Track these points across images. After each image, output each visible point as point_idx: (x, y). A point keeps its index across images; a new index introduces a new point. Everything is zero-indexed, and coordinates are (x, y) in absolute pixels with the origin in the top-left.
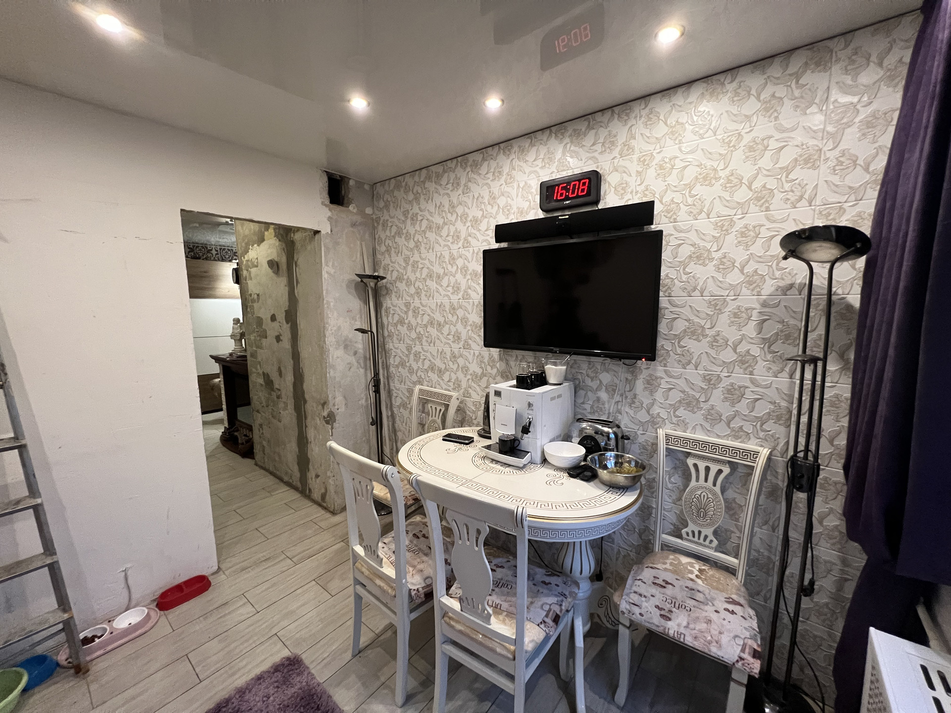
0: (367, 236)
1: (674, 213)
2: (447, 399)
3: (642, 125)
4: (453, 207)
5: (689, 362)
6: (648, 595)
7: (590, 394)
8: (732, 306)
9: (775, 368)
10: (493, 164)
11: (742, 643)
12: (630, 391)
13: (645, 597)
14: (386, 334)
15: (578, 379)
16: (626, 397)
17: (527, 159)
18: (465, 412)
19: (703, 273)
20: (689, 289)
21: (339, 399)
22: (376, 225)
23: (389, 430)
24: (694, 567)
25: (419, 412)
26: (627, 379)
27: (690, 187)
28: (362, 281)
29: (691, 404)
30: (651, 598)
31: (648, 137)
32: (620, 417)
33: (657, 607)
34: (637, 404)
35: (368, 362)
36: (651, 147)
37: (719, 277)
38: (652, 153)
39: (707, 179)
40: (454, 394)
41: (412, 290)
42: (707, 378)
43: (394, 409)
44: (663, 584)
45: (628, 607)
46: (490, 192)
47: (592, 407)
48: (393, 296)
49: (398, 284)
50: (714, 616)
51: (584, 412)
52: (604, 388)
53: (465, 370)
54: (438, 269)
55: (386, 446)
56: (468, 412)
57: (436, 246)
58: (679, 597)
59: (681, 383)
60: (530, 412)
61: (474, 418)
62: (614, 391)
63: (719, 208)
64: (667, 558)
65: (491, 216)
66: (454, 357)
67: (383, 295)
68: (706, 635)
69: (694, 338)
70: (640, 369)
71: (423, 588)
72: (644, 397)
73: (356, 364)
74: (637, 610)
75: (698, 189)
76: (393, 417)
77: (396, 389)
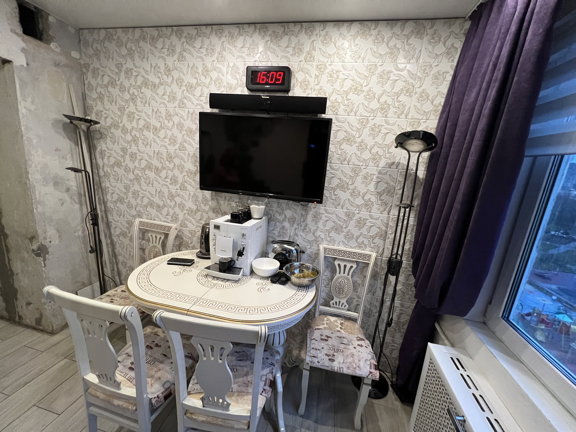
0: (74, 80)
1: (337, 109)
2: (167, 229)
3: (320, 42)
4: (168, 71)
5: (339, 204)
6: (320, 348)
7: (278, 223)
8: (363, 172)
9: (382, 209)
10: (207, 42)
11: (369, 363)
12: (303, 222)
13: (319, 350)
14: (102, 173)
15: (271, 214)
16: (301, 226)
17: (236, 44)
18: (182, 238)
19: (350, 150)
20: (342, 159)
21: (51, 232)
22: (84, 70)
23: (109, 255)
24: (337, 323)
25: (139, 239)
26: (302, 214)
27: (347, 94)
28: (71, 122)
29: (337, 229)
30: (322, 349)
31: (324, 52)
32: (296, 238)
33: (326, 355)
34: (308, 230)
35: (83, 198)
36: (325, 60)
37: (358, 153)
38: (325, 64)
39: (357, 90)
40: (174, 225)
41: (129, 138)
42: (348, 214)
43: (113, 238)
44: (326, 338)
45: (310, 360)
46: (204, 65)
47: (279, 232)
48: (108, 140)
49: (113, 130)
50: (354, 351)
51: (274, 236)
52: (287, 220)
53: (182, 206)
54: (154, 122)
55: (106, 267)
56: (185, 239)
57: (153, 102)
58: (336, 344)
59: (333, 216)
60: (244, 240)
61: (190, 242)
62: (294, 222)
63: (361, 111)
64: (324, 320)
65: (205, 86)
66: (172, 197)
67: (97, 139)
68: (352, 364)
69: (342, 190)
70: (310, 208)
71: (162, 393)
72: (311, 226)
73: (69, 200)
74: (315, 360)
75: (351, 96)
76: (112, 244)
77: (115, 221)
